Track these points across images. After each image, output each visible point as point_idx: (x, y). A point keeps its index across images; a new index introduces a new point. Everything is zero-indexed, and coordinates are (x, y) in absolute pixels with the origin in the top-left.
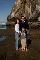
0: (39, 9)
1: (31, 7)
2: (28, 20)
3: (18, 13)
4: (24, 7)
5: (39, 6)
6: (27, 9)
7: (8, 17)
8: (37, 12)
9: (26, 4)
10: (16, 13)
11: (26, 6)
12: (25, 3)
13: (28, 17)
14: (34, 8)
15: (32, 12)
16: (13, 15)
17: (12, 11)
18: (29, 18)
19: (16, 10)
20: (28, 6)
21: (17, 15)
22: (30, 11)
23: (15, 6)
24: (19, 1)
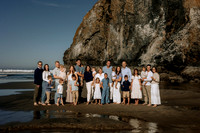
0: (141, 34)
1: (122, 30)
2: (116, 62)
3: (90, 43)
4: (106, 30)
5: (142, 27)
6: (112, 34)
7: (66, 53)
8: (137, 42)
9: (112, 21)
10: (85, 44)
11: (111, 27)
12: (108, 19)
13: (115, 54)
14: (130, 33)
15: (126, 42)
16: (78, 49)
17: (75, 40)
18: (119, 58)
19: (86, 37)
20: (115, 27)
21: (88, 50)
22: (122, 39)
23: (82, 26)
24: (93, 15)
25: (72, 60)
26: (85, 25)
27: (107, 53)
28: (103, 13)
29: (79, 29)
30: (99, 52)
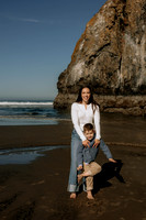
1: (143, 41)
2: (135, 89)
3: (96, 62)
4: (120, 42)
6: (129, 47)
9: (127, 29)
10: (89, 63)
11: (127, 37)
12: (123, 26)
13: (134, 77)
16: (79, 70)
17: (74, 57)
18: (139, 82)
19: (91, 52)
20: (133, 38)
21: (93, 71)
22: (143, 55)
23: (85, 38)
24: (101, 20)
25: (69, 87)
26: (88, 36)
27: (121, 76)
28: (116, 18)
29: (80, 41)
30: (110, 75)
